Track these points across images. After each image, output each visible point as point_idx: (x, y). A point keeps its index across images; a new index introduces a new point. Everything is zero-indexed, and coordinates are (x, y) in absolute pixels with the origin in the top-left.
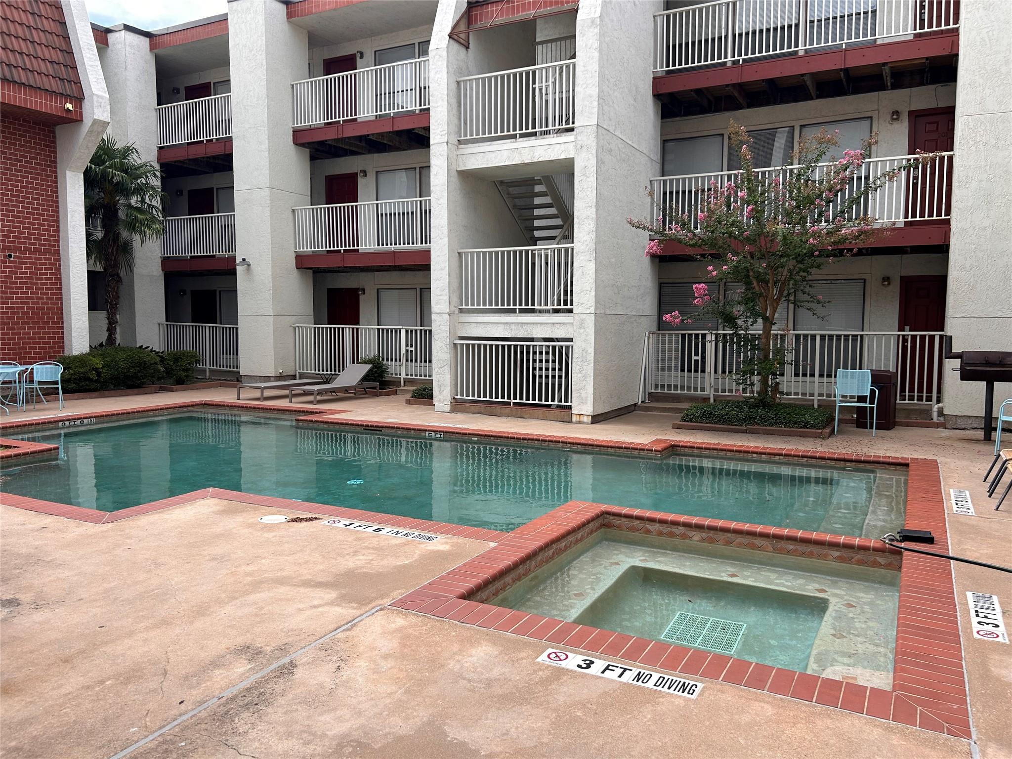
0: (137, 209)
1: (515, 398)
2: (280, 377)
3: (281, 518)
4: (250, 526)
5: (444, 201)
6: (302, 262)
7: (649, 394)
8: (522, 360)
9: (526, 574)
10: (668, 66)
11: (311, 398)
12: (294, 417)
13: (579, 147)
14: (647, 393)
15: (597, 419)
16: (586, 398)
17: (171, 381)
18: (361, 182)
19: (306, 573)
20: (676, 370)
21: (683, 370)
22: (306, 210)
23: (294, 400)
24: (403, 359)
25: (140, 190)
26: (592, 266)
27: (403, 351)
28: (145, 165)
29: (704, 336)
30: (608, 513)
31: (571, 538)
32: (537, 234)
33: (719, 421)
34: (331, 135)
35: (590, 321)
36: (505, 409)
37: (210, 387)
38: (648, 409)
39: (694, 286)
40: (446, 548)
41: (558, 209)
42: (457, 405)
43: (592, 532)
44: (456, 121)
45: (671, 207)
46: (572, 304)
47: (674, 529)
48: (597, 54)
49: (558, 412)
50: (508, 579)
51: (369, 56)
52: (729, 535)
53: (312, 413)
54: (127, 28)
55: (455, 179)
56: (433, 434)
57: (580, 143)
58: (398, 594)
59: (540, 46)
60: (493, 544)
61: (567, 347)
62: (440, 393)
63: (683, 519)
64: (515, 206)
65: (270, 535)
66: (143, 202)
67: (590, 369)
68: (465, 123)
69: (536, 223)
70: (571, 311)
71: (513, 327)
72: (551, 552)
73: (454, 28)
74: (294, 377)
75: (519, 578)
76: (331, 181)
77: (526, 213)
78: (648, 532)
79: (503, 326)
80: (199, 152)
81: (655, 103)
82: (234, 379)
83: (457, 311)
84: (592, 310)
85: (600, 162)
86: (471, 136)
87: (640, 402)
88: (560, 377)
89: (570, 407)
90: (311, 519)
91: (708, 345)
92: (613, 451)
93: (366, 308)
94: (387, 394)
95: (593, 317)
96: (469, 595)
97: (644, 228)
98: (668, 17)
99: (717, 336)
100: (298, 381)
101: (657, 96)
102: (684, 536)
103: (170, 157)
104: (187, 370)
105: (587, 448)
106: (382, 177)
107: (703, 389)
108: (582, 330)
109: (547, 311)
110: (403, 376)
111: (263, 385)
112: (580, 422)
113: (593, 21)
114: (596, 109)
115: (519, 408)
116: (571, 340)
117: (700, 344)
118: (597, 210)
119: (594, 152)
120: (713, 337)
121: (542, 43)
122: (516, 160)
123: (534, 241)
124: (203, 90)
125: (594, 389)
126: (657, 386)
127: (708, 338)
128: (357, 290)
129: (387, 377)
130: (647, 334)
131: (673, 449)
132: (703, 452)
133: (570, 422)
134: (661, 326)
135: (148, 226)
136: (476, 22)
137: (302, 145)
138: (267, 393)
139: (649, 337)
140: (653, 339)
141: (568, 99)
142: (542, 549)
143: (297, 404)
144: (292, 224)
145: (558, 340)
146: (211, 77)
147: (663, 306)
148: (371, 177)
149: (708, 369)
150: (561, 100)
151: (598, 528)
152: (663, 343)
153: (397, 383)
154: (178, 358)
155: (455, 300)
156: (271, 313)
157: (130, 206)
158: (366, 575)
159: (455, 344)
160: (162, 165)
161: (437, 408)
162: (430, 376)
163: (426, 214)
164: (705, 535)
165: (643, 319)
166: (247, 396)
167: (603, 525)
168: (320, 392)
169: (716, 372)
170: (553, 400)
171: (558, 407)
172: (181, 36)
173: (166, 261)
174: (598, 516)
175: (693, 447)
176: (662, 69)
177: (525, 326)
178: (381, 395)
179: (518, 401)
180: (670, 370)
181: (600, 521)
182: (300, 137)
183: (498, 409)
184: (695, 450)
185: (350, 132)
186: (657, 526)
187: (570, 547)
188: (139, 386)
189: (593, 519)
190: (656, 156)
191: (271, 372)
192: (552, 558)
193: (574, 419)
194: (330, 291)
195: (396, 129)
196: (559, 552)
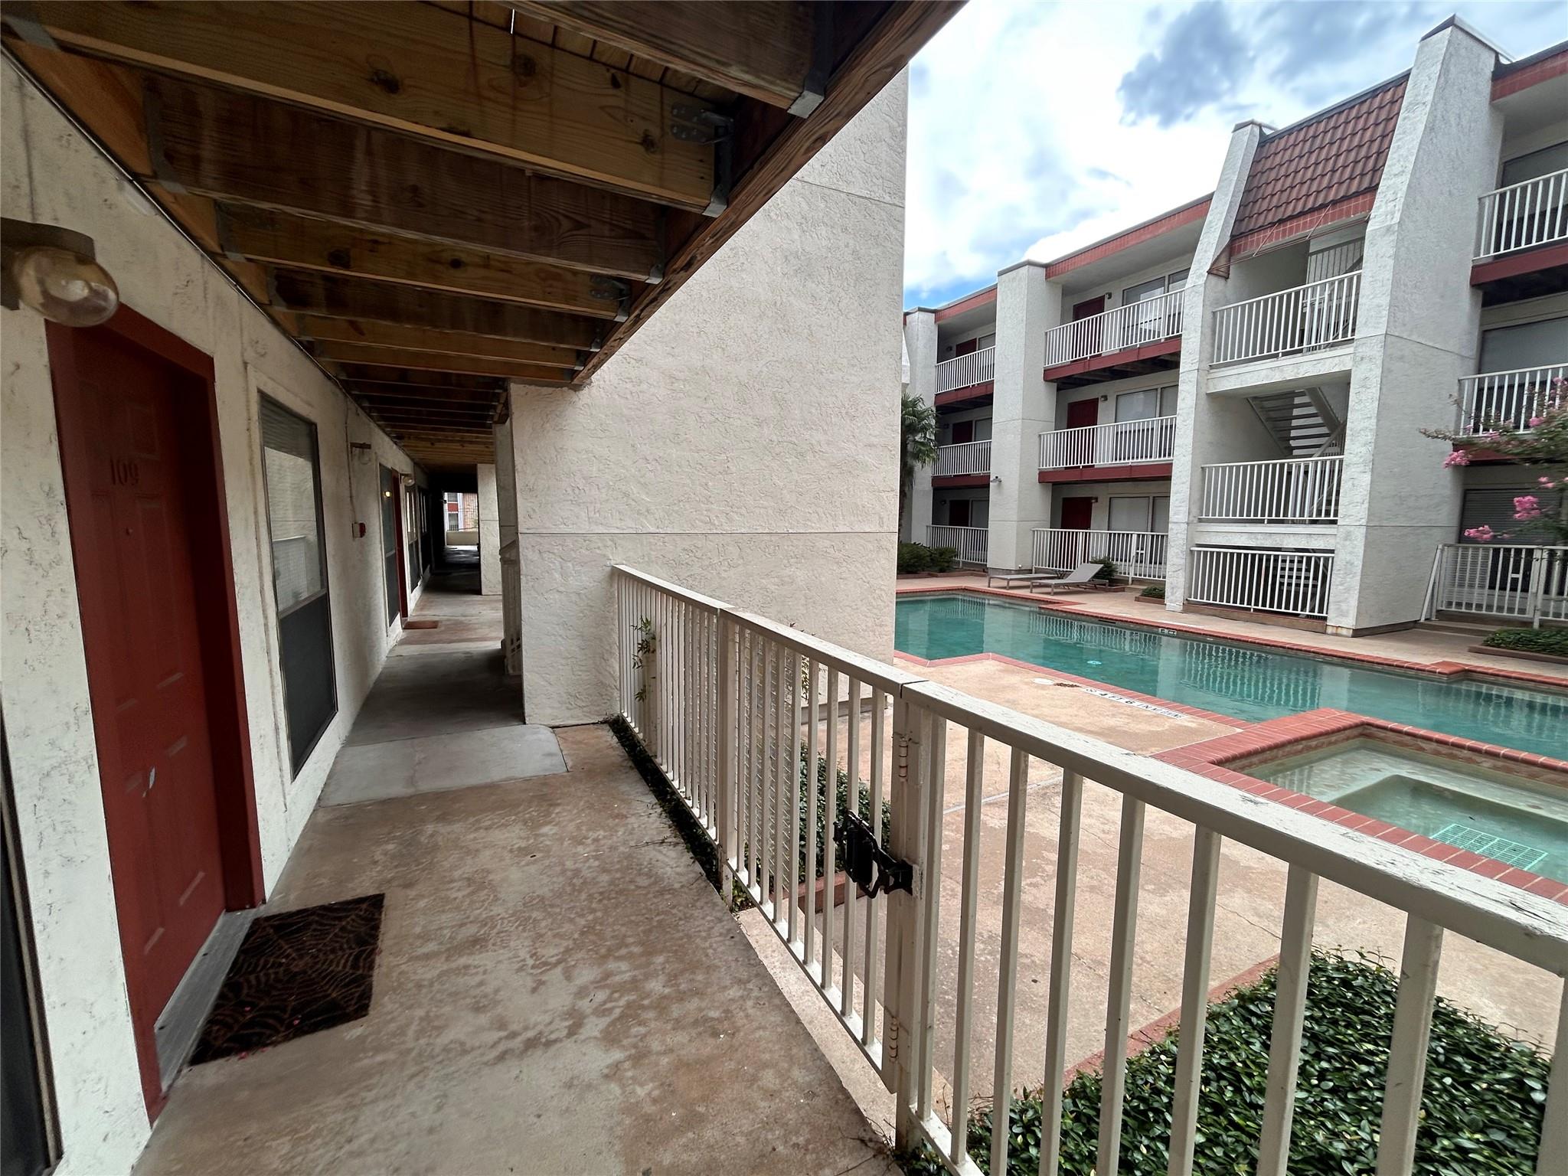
0: (922, 444)
1: (1256, 604)
2: (1019, 571)
3: (1050, 682)
4: (1027, 683)
5: (1191, 422)
6: (1044, 477)
7: (1438, 611)
8: (1267, 568)
9: (1272, 760)
10: (1497, 249)
11: (1049, 590)
12: (1037, 605)
13: (1358, 359)
14: (1434, 611)
15: (1358, 633)
16: (1348, 611)
17: (937, 569)
18: (1101, 406)
19: (1078, 723)
20: (1482, 587)
21: (1492, 587)
22: (1050, 435)
23: (1034, 590)
24: (1133, 560)
25: (924, 429)
26: (1367, 478)
27: (1133, 553)
28: (927, 410)
29: (1530, 552)
30: (1369, 724)
31: (1322, 739)
32: (1293, 443)
33: (1544, 650)
34: (1078, 370)
35: (1360, 535)
36: (1243, 614)
37: (963, 575)
38: (1435, 628)
39: (1516, 499)
40: (1194, 725)
41: (1324, 418)
42: (1189, 607)
43: (1348, 739)
44: (1208, 348)
45: (1488, 415)
46: (1336, 515)
47: (1456, 752)
48: (1391, 262)
49: (1309, 622)
50: (1255, 759)
51: (1117, 296)
52: (1536, 769)
53: (1051, 603)
54: (920, 310)
55: (1204, 400)
56: (1166, 631)
57: (1360, 355)
58: (1156, 750)
59: (1314, 257)
60: (1239, 730)
61: (1326, 559)
62: (1172, 594)
63: (1469, 743)
64: (1269, 419)
65: (1044, 692)
66: (925, 437)
67: (1355, 582)
68: (1219, 348)
69: (1293, 433)
70: (1334, 522)
71: (1259, 536)
72: (1300, 747)
73: (1213, 264)
74: (1030, 571)
75: (1265, 761)
76: (1073, 407)
77: (1282, 424)
78: (1422, 749)
79: (1246, 536)
80: (966, 395)
81: (1473, 294)
82: (981, 570)
83: (1196, 520)
84: (1364, 522)
85: (1386, 372)
86: (1224, 360)
87: (1423, 620)
88: (1315, 586)
89: (1325, 619)
90: (1072, 686)
91: (1535, 565)
92: (1380, 667)
93: (1098, 515)
94: (1116, 591)
95: (1363, 530)
96: (1220, 763)
97: (1445, 438)
98: (1503, 196)
99: (1552, 553)
100: (1033, 575)
101: (1475, 285)
102: (1469, 760)
103: (944, 401)
104: (948, 562)
105: (1345, 661)
106: (1122, 400)
107: (1522, 611)
108: (1348, 543)
109: (1303, 522)
110: (1132, 575)
111: (1009, 577)
112: (1337, 635)
113: (1389, 229)
114: (1385, 319)
115: (1261, 615)
116: (1332, 551)
117: (1523, 561)
118: (1378, 421)
119: (1379, 362)
120: (1545, 555)
121: (1316, 253)
122: (1277, 377)
123: (1288, 452)
124: (969, 347)
125: (1359, 602)
126: (1450, 604)
127: (1537, 554)
128: (1091, 498)
129: (1116, 576)
130: (1440, 547)
131: (1467, 674)
132: (1513, 681)
133: (1325, 633)
134: (1461, 539)
135: (928, 456)
136: (1239, 252)
137: (1052, 381)
138: (1012, 584)
139: (1442, 551)
140: (1449, 553)
141: (1348, 305)
142: (1290, 742)
143: (1036, 594)
144: (1037, 448)
145: (1314, 551)
146: (977, 334)
147: (1466, 519)
148: (1112, 401)
149: (1532, 588)
150: (1339, 307)
151: (1355, 737)
152: (1464, 557)
153: (1125, 581)
154: (942, 552)
155: (1195, 511)
156: (1015, 518)
157: (914, 440)
158: (1125, 732)
159: (1192, 552)
160: (938, 408)
161: (1167, 608)
162: (1164, 577)
163: (1169, 430)
164: (1500, 764)
165: (1435, 530)
166: (996, 585)
167: (1361, 735)
168: (1057, 586)
169: (1547, 591)
170: (1303, 608)
171: (1308, 616)
172: (957, 308)
173: (935, 479)
174: (1357, 726)
175: (1498, 675)
176: (1487, 255)
177: (1274, 537)
178: (1109, 591)
179: (1260, 607)
180: (1471, 586)
181: (1360, 730)
182: (1049, 375)
183: (1236, 614)
184: (1500, 679)
185: (1096, 366)
186: (1434, 745)
187: (1321, 747)
188: (915, 573)
189: (1351, 727)
190: (1472, 351)
191: (1012, 565)
192: (1301, 752)
193: (1329, 630)
194: (1065, 500)
195: (1141, 358)
196: (1309, 748)
